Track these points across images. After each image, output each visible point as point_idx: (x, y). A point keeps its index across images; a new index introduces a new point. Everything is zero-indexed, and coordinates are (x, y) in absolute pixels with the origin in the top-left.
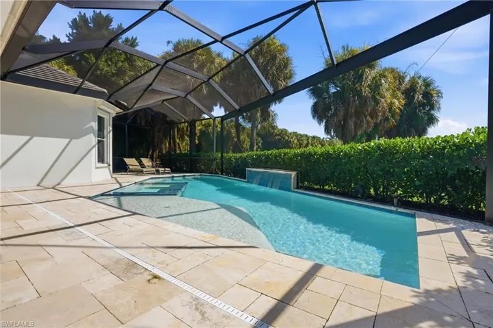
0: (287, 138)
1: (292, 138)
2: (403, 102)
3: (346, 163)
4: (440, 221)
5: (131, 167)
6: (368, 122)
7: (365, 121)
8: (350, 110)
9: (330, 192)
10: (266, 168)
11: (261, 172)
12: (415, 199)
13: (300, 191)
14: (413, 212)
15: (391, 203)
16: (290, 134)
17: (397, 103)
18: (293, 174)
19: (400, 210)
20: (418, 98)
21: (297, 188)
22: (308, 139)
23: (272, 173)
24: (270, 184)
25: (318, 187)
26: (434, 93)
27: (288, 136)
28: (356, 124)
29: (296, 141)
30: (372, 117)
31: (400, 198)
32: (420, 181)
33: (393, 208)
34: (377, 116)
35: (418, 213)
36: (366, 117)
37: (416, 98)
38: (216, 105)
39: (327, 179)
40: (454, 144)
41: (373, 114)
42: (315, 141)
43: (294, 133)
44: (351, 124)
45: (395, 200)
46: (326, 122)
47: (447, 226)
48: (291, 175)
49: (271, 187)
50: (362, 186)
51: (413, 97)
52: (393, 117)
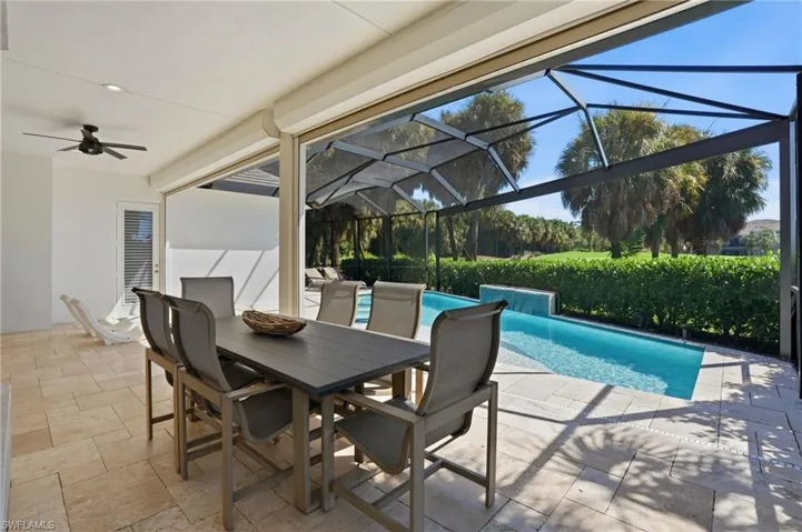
0: (512, 225)
1: (521, 225)
2: (704, 179)
3: (621, 285)
4: (731, 355)
5: (314, 281)
6: (649, 213)
7: (643, 211)
8: (620, 196)
9: (598, 319)
10: (510, 285)
11: (502, 291)
12: (712, 330)
13: (560, 317)
14: (703, 345)
15: (680, 336)
16: (518, 219)
17: (695, 181)
18: (551, 295)
19: (688, 343)
20: (730, 171)
21: (556, 313)
22: (546, 227)
23: (520, 293)
24: (517, 307)
25: (582, 311)
26: (756, 163)
27: (515, 223)
28: (629, 216)
29: (527, 230)
30: (653, 204)
31: (689, 329)
32: (713, 309)
33: (680, 341)
34: (662, 203)
35: (709, 346)
36: (644, 205)
37: (726, 172)
38: (418, 187)
39: (597, 303)
40: (751, 271)
41: (658, 201)
42: (558, 229)
43: (523, 216)
44: (623, 218)
45: (684, 332)
46: (583, 212)
47: (737, 360)
48: (548, 297)
49: (520, 311)
50: (642, 314)
51: (722, 170)
52: (687, 202)
